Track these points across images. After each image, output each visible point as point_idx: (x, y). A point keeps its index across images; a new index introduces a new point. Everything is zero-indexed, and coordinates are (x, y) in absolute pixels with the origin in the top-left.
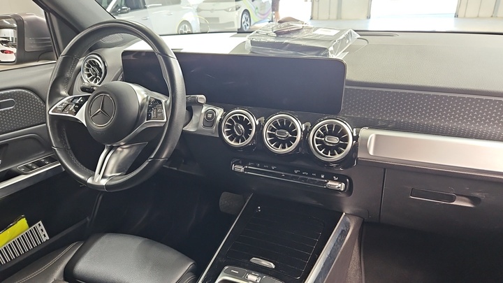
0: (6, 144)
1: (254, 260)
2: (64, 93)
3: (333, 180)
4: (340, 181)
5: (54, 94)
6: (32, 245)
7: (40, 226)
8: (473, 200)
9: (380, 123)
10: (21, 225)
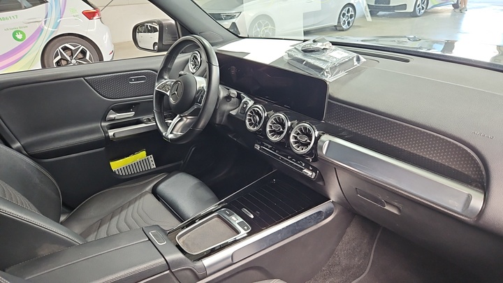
0: (138, 103)
1: (245, 210)
2: (166, 77)
3: (309, 169)
4: (312, 171)
5: (161, 77)
6: (145, 168)
7: (151, 158)
8: (399, 210)
9: (343, 133)
10: (142, 154)
